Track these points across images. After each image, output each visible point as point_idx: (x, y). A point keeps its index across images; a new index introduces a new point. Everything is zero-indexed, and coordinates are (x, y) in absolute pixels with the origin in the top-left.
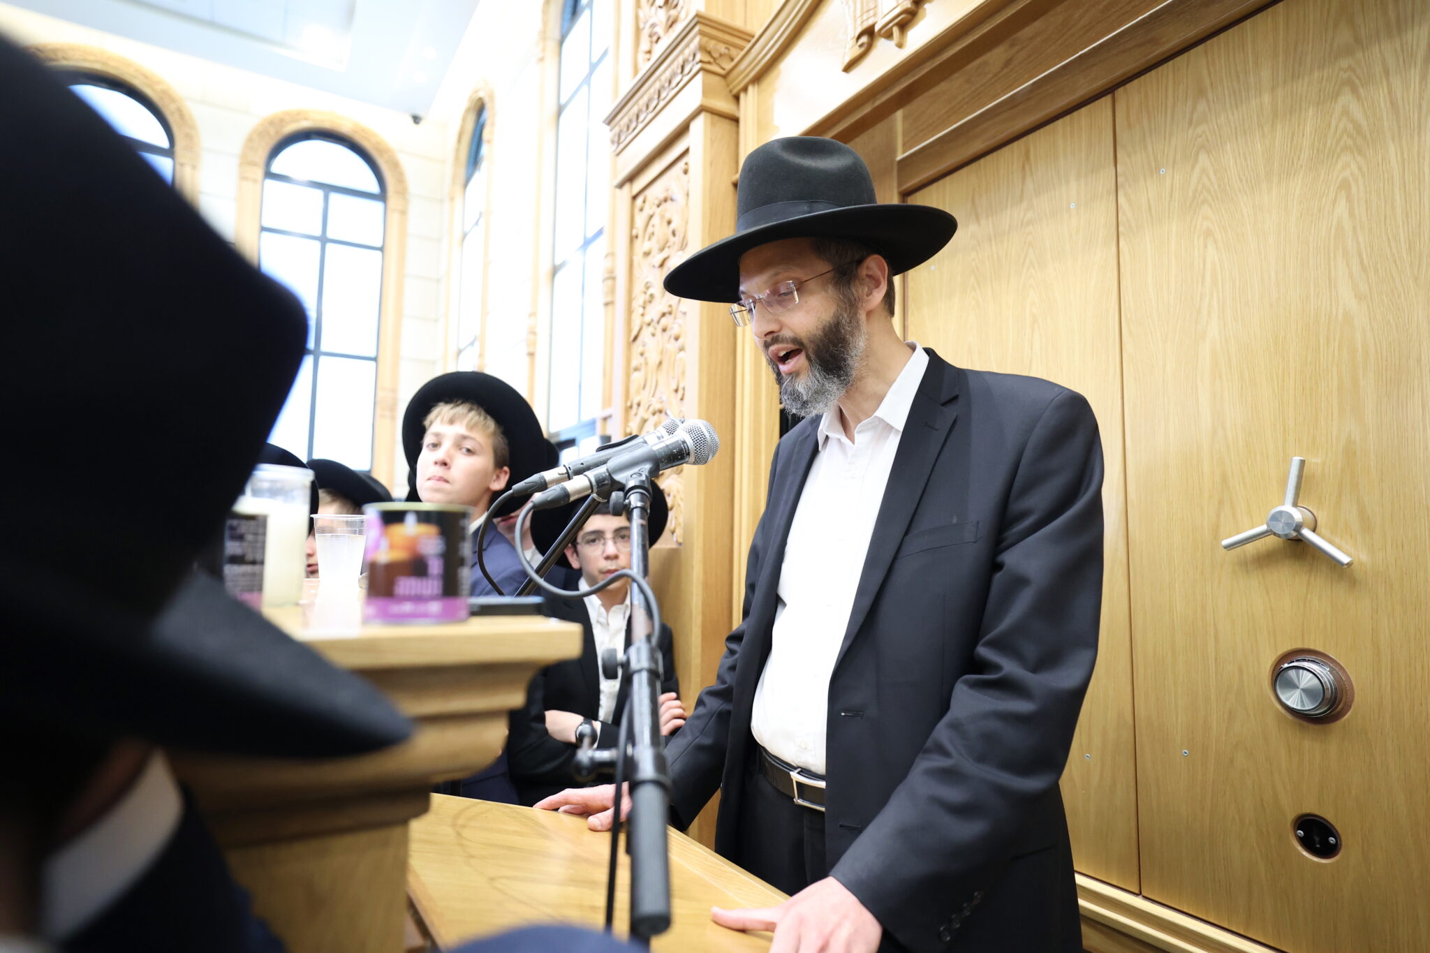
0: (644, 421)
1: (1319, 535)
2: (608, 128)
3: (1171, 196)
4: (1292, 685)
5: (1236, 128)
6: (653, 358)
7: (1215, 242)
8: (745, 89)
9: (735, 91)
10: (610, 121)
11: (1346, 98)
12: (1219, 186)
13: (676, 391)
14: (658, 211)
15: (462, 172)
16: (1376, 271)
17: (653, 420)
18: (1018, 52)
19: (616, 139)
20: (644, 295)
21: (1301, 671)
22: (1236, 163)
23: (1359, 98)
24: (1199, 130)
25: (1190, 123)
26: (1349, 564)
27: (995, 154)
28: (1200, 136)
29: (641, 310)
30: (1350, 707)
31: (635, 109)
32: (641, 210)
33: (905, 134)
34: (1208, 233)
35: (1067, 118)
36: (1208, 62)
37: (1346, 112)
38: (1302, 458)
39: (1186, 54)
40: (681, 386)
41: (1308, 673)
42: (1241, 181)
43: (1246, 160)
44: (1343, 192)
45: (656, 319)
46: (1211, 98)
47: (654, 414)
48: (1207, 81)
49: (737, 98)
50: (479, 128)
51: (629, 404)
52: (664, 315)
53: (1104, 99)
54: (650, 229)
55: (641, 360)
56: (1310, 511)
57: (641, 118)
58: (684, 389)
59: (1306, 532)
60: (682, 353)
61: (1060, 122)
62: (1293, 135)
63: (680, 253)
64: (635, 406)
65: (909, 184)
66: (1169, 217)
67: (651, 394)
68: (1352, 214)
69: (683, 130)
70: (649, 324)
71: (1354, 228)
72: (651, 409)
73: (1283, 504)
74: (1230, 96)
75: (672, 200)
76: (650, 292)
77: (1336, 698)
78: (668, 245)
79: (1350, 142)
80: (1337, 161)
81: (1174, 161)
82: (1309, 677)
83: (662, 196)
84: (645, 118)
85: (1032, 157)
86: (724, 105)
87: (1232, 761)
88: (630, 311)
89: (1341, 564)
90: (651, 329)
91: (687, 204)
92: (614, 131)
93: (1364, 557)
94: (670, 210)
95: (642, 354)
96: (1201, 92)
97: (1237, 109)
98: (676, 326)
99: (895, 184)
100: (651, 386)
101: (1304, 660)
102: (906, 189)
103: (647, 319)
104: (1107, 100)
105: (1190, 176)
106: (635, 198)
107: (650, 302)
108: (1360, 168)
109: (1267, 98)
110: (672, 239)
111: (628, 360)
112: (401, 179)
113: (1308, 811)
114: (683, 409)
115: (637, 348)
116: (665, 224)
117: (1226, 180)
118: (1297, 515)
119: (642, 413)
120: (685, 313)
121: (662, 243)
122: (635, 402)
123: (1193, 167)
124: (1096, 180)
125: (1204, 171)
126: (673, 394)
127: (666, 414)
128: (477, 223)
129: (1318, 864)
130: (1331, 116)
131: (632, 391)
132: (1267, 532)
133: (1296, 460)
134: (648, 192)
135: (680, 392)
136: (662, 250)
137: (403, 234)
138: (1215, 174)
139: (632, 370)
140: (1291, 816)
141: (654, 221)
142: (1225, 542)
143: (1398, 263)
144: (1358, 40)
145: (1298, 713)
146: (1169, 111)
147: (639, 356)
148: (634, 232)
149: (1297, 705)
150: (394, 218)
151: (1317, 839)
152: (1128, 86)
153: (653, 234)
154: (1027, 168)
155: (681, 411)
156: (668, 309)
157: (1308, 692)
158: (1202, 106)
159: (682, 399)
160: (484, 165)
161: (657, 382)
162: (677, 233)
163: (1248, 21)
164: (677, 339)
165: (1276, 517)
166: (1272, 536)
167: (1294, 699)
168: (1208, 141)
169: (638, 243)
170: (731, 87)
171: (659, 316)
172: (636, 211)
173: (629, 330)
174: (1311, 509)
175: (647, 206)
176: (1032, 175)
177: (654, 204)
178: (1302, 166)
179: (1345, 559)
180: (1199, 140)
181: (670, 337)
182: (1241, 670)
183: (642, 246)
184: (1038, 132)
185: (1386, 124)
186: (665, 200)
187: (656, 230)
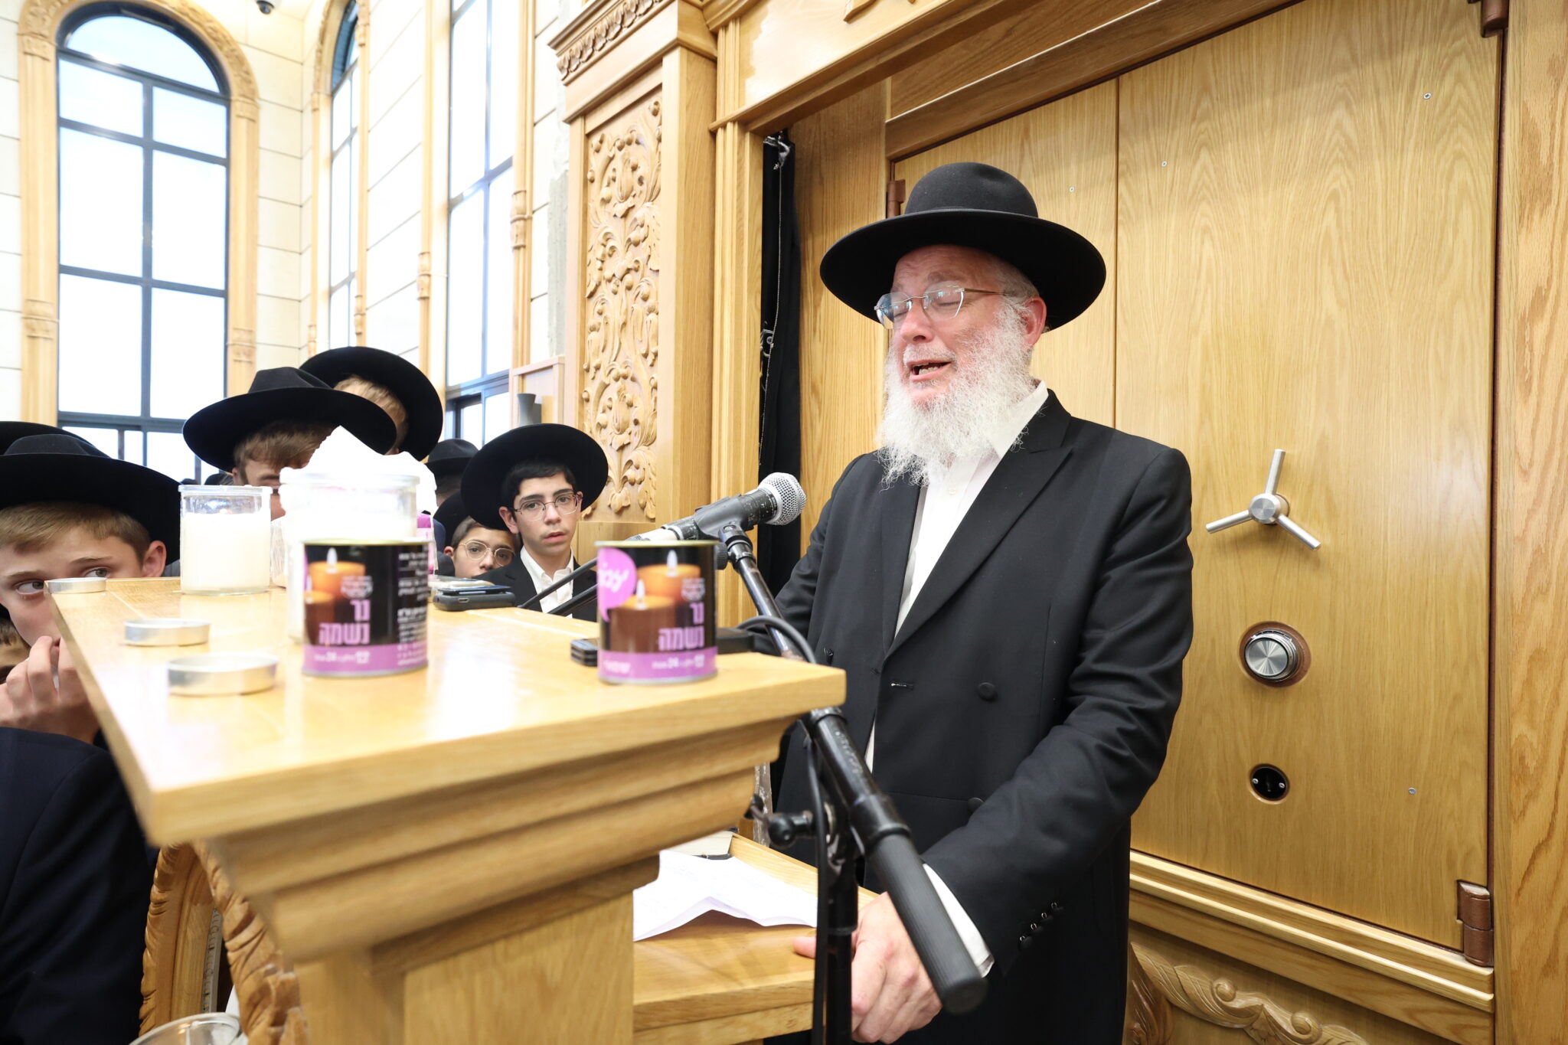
0: (606, 386)
1: (1292, 520)
2: (554, 52)
3: (1171, 190)
4: (1260, 655)
5: (1237, 128)
6: (615, 316)
7: (1212, 238)
8: (725, 26)
9: (712, 27)
10: (557, 43)
11: (1340, 113)
12: (1219, 184)
13: (646, 356)
14: (619, 154)
15: (326, 78)
16: (1357, 281)
17: (615, 387)
18: (1020, 22)
19: (566, 66)
20: (602, 247)
21: (1270, 642)
22: (1236, 164)
23: (1351, 113)
24: (1203, 126)
25: (1194, 119)
26: (1318, 548)
27: (992, 127)
28: (1203, 133)
29: (599, 264)
30: (1306, 671)
31: (592, 34)
32: (598, 151)
33: (893, 95)
34: (1206, 230)
35: (1070, 98)
36: (1213, 59)
37: (1339, 126)
38: (1281, 450)
39: (1192, 48)
40: (653, 350)
41: (1273, 643)
42: (1240, 182)
43: (1245, 161)
44: (1333, 203)
45: (619, 275)
46: (1215, 96)
47: (617, 380)
48: (1212, 78)
49: (715, 35)
50: (346, 28)
51: (585, 367)
52: (628, 271)
53: (1108, 83)
54: (609, 173)
55: (601, 319)
56: (1285, 499)
57: (599, 45)
58: (656, 355)
59: (1283, 518)
60: (652, 316)
61: (1062, 102)
62: (1291, 141)
63: (649, 204)
64: (592, 370)
65: (898, 150)
66: (1168, 211)
67: (613, 359)
68: (1339, 225)
69: (653, 64)
70: (609, 281)
71: (1340, 238)
72: (614, 373)
73: (1264, 492)
74: (1233, 97)
75: (638, 143)
76: (610, 244)
77: (1296, 664)
78: (633, 193)
79: (1341, 155)
80: (1328, 173)
81: (1176, 156)
82: (1277, 647)
83: (625, 138)
84: (604, 45)
85: (1031, 134)
86: (702, 42)
87: (1200, 722)
88: (584, 264)
89: (1311, 547)
90: (612, 286)
91: (657, 149)
92: (562, 57)
93: (1328, 541)
94: (634, 153)
95: (600, 313)
96: (1206, 89)
97: (1239, 109)
98: (644, 284)
99: (883, 148)
100: (613, 349)
101: (1270, 632)
102: (894, 155)
103: (608, 274)
104: (1110, 85)
105: (1191, 172)
106: (589, 136)
107: (610, 256)
108: (1349, 182)
109: (1268, 103)
110: (638, 188)
111: (584, 319)
112: (247, 78)
113: (1264, 762)
114: (653, 376)
115: (593, 306)
116: (630, 170)
117: (1226, 179)
118: (1276, 502)
119: (601, 376)
120: (658, 271)
121: (625, 190)
122: (593, 364)
123: (1195, 162)
124: (1097, 166)
125: (1205, 168)
126: (640, 359)
127: (633, 380)
128: (349, 140)
129: (1270, 806)
130: (1326, 129)
131: (589, 352)
132: (1248, 517)
133: (1278, 452)
134: (606, 131)
135: (651, 357)
136: (625, 198)
137: (254, 147)
138: (1215, 172)
139: (588, 329)
140: (1249, 767)
141: (612, 165)
142: (1209, 526)
143: (1376, 274)
144: (1354, 58)
145: (1265, 679)
146: (1173, 103)
147: (596, 315)
148: (589, 175)
149: (1266, 672)
150: (240, 126)
151: (1268, 785)
152: (1134, 72)
153: (614, 180)
154: (1026, 147)
155: (653, 378)
156: (636, 266)
157: (1275, 660)
158: (1205, 104)
159: (652, 365)
160: (357, 74)
161: (620, 343)
162: (645, 182)
163: (1255, 22)
164: (645, 299)
165: (1259, 504)
166: (1252, 520)
167: (1260, 667)
168: (1210, 138)
169: (593, 188)
170: (708, 22)
171: (623, 273)
172: (591, 151)
173: (584, 285)
174: (1286, 497)
175: (605, 147)
176: (1031, 153)
177: (614, 145)
178: (1297, 174)
179: (1315, 543)
180: (1202, 137)
181: (638, 295)
182: (1213, 641)
183: (597, 192)
184: (1038, 110)
185: (1374, 143)
186: (629, 143)
187: (618, 175)
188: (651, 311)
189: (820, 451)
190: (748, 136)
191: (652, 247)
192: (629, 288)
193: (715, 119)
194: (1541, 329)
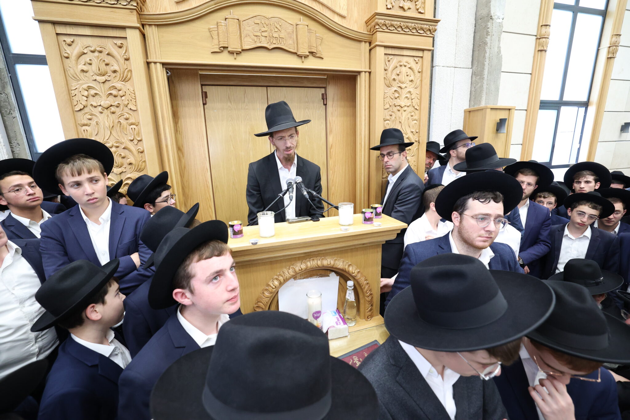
6: (104, 122)
9: (143, 23)
13: (132, 140)
14: (92, 54)
20: (86, 91)
27: (235, 87)
29: (84, 98)
32: (70, 45)
39: (282, 88)
48: (286, 95)
49: (143, 25)
53: (265, 87)
54: (85, 60)
55: (91, 122)
60: (134, 126)
61: (254, 88)
63: (123, 83)
65: (204, 83)
67: (106, 139)
69: (117, 27)
70: (96, 107)
75: (109, 54)
76: (93, 91)
78: (109, 75)
83: (97, 49)
85: (247, 93)
86: (142, 29)
88: (70, 95)
91: (126, 63)
94: (106, 58)
95: (90, 119)
96: (285, 97)
98: (125, 113)
99: (199, 81)
100: (105, 135)
103: (93, 104)
106: (60, 35)
107: (93, 96)
110: (112, 74)
111: (75, 119)
114: (139, 148)
115: (82, 115)
116: (103, 64)
120: (136, 110)
121: (101, 72)
124: (263, 105)
127: (125, 148)
131: (84, 134)
134: (76, 38)
135: (135, 141)
136: (102, 75)
139: (80, 125)
141: (86, 57)
147: (87, 119)
148: (65, 55)
152: (270, 87)
153: (90, 64)
156: (118, 105)
159: (138, 144)
161: (111, 134)
162: (118, 73)
164: (127, 119)
169: (69, 62)
170: (142, 20)
171: (107, 106)
172: (64, 43)
175: (77, 45)
176: (247, 97)
177: (86, 48)
181: (121, 117)
183: (74, 65)
184: (248, 87)
186: (100, 52)
187: (92, 63)
188: (132, 124)
189: (185, 167)
190: (164, 69)
191: (130, 100)
192: (113, 113)
193: (147, 58)
194: (332, 150)
